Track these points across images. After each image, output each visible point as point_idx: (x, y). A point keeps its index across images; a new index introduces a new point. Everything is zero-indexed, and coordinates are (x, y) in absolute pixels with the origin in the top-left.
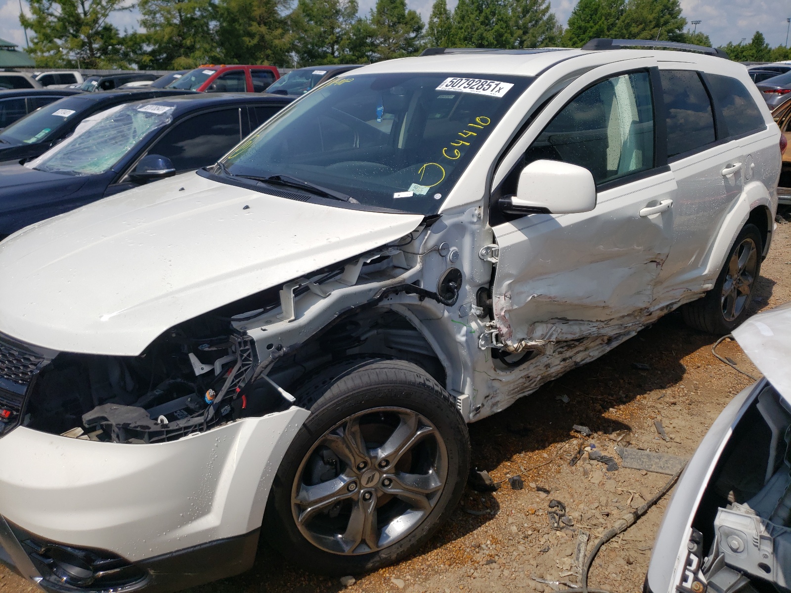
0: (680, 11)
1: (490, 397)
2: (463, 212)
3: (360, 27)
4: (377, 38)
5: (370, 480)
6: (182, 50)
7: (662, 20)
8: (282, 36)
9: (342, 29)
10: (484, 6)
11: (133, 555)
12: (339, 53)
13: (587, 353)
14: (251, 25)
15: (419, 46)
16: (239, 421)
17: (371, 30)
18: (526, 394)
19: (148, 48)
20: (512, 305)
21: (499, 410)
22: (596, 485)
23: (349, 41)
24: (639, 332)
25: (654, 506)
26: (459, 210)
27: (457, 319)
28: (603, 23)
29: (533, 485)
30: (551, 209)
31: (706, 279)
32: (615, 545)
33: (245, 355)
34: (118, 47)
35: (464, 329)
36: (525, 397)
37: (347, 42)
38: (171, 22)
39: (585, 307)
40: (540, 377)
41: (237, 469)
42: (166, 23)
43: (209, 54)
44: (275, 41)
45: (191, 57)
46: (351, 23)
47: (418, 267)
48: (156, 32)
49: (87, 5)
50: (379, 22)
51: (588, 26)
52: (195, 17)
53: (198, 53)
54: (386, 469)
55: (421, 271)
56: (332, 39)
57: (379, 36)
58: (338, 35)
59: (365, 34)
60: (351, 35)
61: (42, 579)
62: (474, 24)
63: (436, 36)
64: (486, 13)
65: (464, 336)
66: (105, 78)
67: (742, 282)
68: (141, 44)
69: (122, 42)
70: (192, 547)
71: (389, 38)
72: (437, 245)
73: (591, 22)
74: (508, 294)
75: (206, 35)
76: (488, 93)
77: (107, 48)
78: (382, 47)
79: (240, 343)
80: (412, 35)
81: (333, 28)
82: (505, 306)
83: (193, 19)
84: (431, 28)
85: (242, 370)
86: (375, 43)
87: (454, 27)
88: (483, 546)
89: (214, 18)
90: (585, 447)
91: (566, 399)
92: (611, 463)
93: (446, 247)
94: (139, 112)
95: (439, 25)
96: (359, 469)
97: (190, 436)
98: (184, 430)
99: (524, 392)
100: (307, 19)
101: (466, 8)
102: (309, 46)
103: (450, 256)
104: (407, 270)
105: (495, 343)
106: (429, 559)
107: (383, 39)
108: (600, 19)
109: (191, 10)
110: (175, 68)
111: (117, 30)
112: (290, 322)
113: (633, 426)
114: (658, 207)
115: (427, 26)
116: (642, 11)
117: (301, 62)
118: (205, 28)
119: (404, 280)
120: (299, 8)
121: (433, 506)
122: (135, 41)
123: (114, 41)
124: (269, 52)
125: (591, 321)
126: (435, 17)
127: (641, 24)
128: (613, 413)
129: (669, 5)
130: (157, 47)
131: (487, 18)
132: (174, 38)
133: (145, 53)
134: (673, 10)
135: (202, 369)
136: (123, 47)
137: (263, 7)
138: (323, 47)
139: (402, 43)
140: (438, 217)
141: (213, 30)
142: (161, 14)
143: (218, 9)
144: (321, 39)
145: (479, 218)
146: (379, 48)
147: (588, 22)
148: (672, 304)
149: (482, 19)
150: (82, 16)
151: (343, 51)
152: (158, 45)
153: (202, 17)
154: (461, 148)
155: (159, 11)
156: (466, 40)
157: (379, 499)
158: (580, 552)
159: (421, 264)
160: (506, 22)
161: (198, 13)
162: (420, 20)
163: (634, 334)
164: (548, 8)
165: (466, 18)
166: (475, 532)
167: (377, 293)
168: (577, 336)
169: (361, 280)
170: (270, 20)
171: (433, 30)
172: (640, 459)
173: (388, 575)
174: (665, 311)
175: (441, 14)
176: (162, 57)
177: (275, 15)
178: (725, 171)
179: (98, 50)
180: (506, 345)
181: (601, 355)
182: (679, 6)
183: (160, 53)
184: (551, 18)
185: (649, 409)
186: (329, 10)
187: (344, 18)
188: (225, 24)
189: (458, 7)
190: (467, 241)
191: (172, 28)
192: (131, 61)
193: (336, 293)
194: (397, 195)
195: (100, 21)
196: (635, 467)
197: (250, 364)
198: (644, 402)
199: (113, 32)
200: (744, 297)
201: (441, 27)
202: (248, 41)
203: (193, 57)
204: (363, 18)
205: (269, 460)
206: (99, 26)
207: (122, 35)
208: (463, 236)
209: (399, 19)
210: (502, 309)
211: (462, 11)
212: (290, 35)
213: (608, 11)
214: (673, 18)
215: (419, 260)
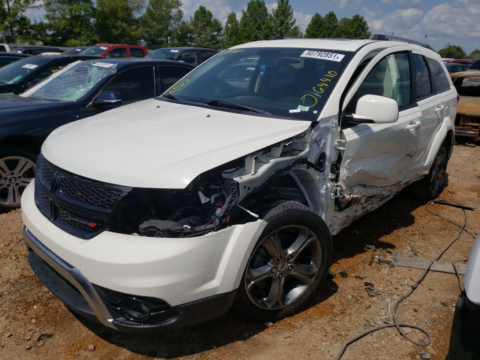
0: (367, 28)
1: (331, 226)
2: (328, 121)
3: (184, 27)
4: (194, 34)
5: (283, 267)
6: (72, 35)
7: (358, 33)
8: (136, 30)
9: (173, 28)
10: (258, 19)
11: (173, 302)
12: (171, 42)
13: (372, 205)
14: (117, 22)
15: (219, 40)
16: (233, 226)
17: (190, 29)
18: (346, 226)
19: (50, 33)
20: (349, 173)
21: (335, 234)
22: (386, 275)
23: (177, 35)
24: (394, 196)
25: (419, 284)
26: (327, 120)
27: (322, 181)
28: (325, 33)
29: (353, 275)
30: (375, 121)
31: (425, 168)
32: (405, 303)
33: (234, 191)
34: (30, 30)
35: (325, 186)
36: (345, 227)
37: (176, 35)
38: (65, 17)
39: (377, 178)
40: (352, 217)
41: (232, 252)
42: (62, 17)
43: (91, 38)
44: (132, 32)
45: (78, 40)
46: (178, 24)
47: (307, 150)
48: (55, 23)
49: (11, 4)
50: (195, 25)
51: (317, 34)
52: (81, 15)
53: (83, 37)
54: (291, 260)
55: (309, 152)
56: (167, 33)
57: (195, 33)
58: (170, 31)
59: (187, 31)
60: (178, 31)
61: (113, 320)
62: (252, 29)
63: (230, 35)
64: (259, 23)
65: (324, 190)
66: (27, 49)
67: (439, 172)
68: (45, 30)
69: (33, 27)
70: (203, 299)
71: (201, 34)
72: (316, 138)
73: (319, 31)
74: (348, 167)
75: (88, 26)
76: (331, 59)
77: (23, 31)
78: (197, 40)
79: (232, 184)
80: (215, 33)
81: (167, 27)
82: (346, 174)
83: (79, 16)
84: (227, 30)
85: (232, 199)
86: (193, 37)
87: (240, 30)
88: (336, 305)
89: (94, 16)
90: (375, 256)
91: (357, 233)
92: (391, 264)
93: (320, 140)
94: (93, 66)
95: (231, 28)
96: (278, 260)
97: (210, 234)
98: (204, 231)
99: (345, 225)
100: (151, 20)
101: (247, 19)
102: (152, 37)
103: (322, 145)
104: (301, 151)
105: (338, 195)
106: (309, 313)
107: (197, 35)
108: (323, 30)
109: (79, 10)
110: (68, 46)
111: (29, 20)
112: (252, 175)
113: (397, 245)
114: (414, 125)
115: (224, 29)
116: (347, 27)
117: (147, 46)
118: (88, 22)
119: (302, 156)
120: (146, 13)
121: (312, 282)
122: (41, 27)
123: (27, 27)
124: (127, 39)
125: (377, 187)
126: (229, 23)
127: (347, 34)
128: (384, 239)
129: (362, 25)
130: (55, 32)
131: (259, 25)
132: (67, 28)
133: (47, 35)
134: (364, 27)
135: (206, 200)
136: (33, 31)
137: (125, 12)
138: (161, 37)
139: (209, 38)
140: (318, 123)
141: (92, 24)
142: (59, 12)
143: (96, 11)
144: (160, 32)
145: (336, 125)
146: (195, 40)
147: (317, 31)
148: (409, 181)
149: (257, 26)
150: (7, 10)
151: (173, 41)
152: (56, 31)
153: (86, 15)
154: (323, 87)
155: (58, 10)
156: (247, 38)
157: (286, 278)
158: (388, 307)
159: (309, 148)
160: (270, 29)
161: (83, 13)
162: (221, 25)
163: (392, 197)
164: (294, 22)
165: (247, 25)
166: (329, 299)
167: (290, 162)
168: (371, 195)
169: (282, 155)
170: (128, 19)
171: (228, 31)
172: (406, 261)
173: (289, 321)
174: (406, 185)
175: (232, 22)
176: (58, 38)
177: (132, 17)
178: (437, 109)
179: (17, 32)
180: (344, 197)
181: (378, 207)
182: (367, 25)
183: (58, 36)
184: (296, 28)
185: (402, 237)
186: (165, 15)
187: (174, 21)
188: (100, 20)
189: (243, 18)
190: (329, 137)
191: (65, 21)
192: (38, 40)
193: (272, 161)
194: (291, 111)
195: (19, 14)
196: (404, 266)
197: (236, 196)
198: (399, 234)
199: (27, 21)
200: (440, 180)
201: (233, 29)
202: (114, 32)
203: (80, 39)
204: (186, 21)
205: (248, 248)
206: (18, 17)
207: (32, 23)
208: (328, 134)
209: (207, 23)
210: (344, 176)
211: (245, 21)
212: (141, 30)
213: (328, 25)
214: (364, 32)
215: (308, 145)
